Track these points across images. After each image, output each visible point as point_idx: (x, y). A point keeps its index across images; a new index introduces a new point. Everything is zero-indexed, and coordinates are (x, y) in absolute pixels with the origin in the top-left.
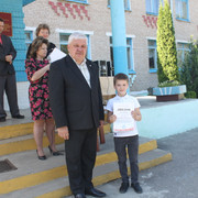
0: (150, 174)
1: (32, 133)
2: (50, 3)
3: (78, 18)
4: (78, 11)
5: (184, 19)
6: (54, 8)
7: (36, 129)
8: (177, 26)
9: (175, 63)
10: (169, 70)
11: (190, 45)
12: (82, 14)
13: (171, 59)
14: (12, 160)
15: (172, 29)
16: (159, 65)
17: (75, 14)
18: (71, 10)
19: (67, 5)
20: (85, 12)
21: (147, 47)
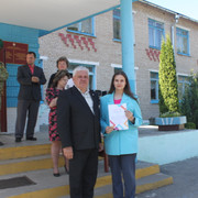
0: (154, 195)
1: (49, 154)
2: (61, 35)
3: (85, 50)
4: (85, 43)
5: (185, 53)
6: (64, 39)
7: (53, 149)
8: (178, 59)
9: (176, 95)
10: (170, 101)
11: (190, 79)
12: (89, 46)
13: (172, 91)
14: (30, 176)
15: (173, 63)
16: (161, 97)
17: (83, 45)
18: (79, 42)
19: (76, 37)
20: (92, 44)
21: (149, 79)
